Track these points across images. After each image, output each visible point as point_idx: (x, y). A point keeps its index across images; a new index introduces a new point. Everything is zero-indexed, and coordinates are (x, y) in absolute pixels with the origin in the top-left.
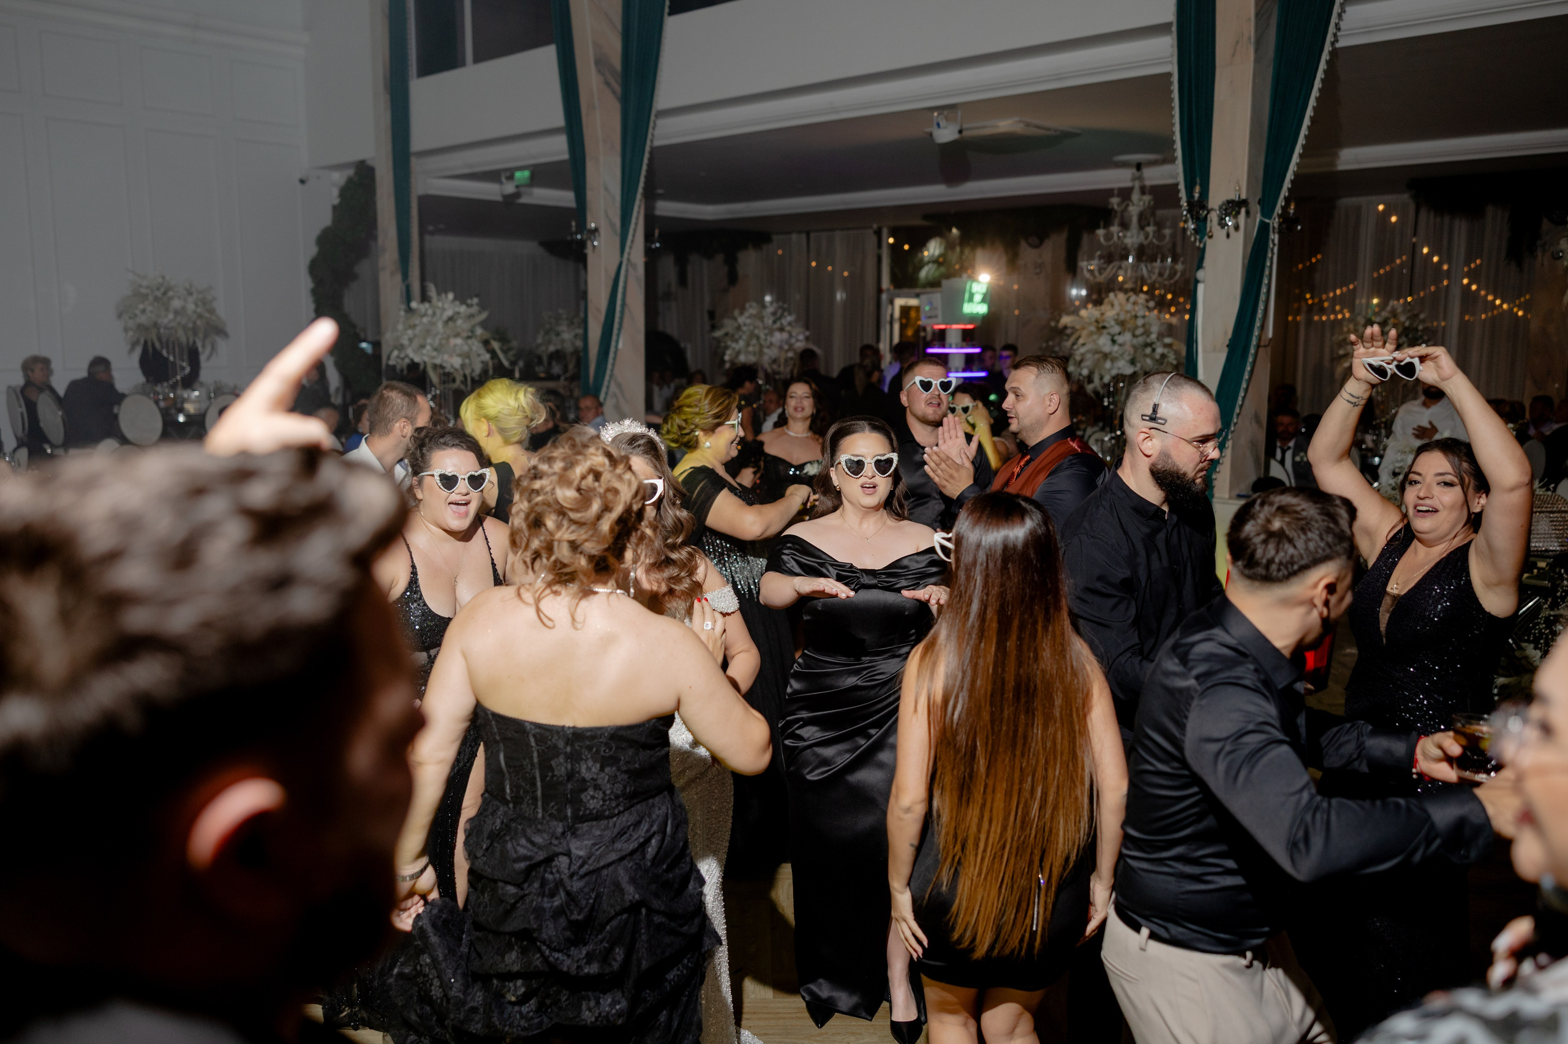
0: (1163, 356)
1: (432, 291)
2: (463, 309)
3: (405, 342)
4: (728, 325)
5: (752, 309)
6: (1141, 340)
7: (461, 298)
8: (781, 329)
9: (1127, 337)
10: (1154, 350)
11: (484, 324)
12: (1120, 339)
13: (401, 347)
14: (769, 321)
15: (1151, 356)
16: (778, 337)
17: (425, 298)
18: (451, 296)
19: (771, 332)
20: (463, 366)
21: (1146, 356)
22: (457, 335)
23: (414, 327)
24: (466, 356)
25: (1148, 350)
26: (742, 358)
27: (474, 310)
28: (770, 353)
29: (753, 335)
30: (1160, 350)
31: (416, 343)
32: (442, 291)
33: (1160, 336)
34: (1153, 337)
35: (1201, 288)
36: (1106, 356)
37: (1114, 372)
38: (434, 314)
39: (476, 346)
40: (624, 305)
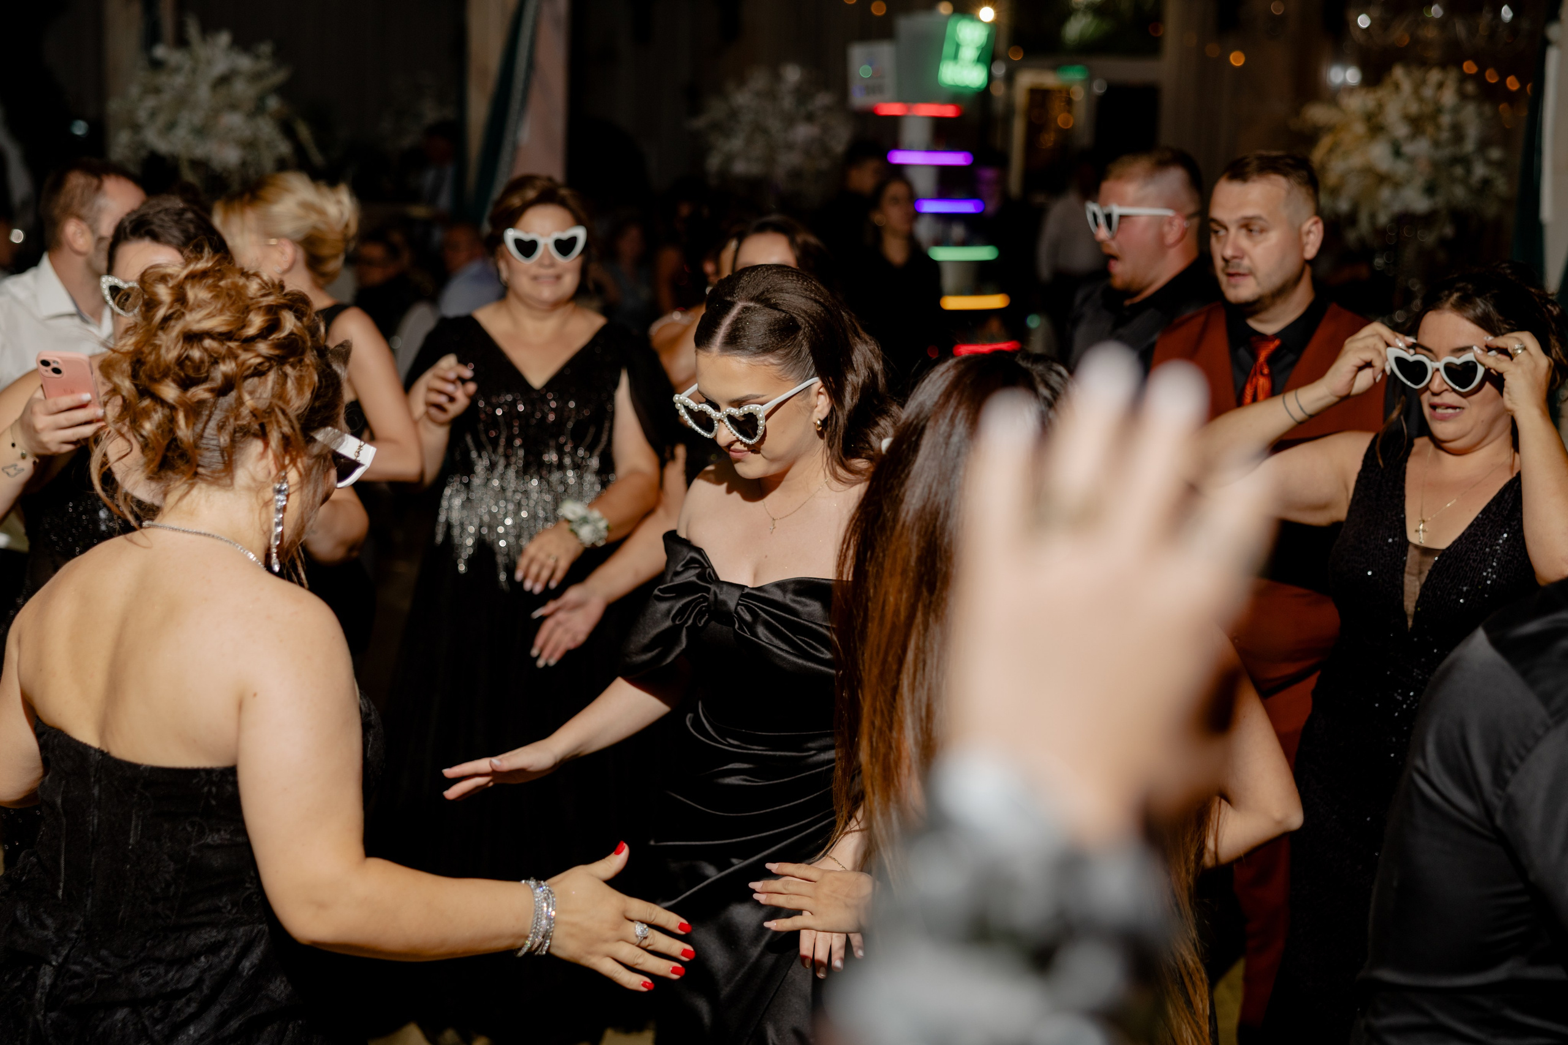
0: (1486, 182)
1: (193, 31)
2: (245, 63)
3: (142, 115)
4: (716, 110)
5: (759, 80)
6: (1446, 152)
7: (242, 43)
8: (810, 118)
9: (1420, 148)
10: (1469, 171)
11: (280, 90)
12: (1409, 149)
13: (136, 128)
14: (788, 103)
15: (1465, 181)
16: (803, 132)
17: (181, 42)
18: (224, 38)
19: (790, 121)
20: (244, 164)
21: (1453, 180)
22: (233, 107)
23: (157, 91)
24: (250, 145)
25: (1459, 171)
26: (740, 167)
27: (265, 64)
28: (789, 160)
29: (759, 128)
30: (1480, 171)
31: (161, 120)
32: (208, 29)
33: (1483, 145)
34: (1469, 146)
35: (1553, 57)
36: (1382, 179)
37: (1397, 207)
38: (194, 71)
39: (267, 129)
40: (531, 65)
